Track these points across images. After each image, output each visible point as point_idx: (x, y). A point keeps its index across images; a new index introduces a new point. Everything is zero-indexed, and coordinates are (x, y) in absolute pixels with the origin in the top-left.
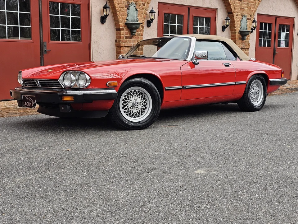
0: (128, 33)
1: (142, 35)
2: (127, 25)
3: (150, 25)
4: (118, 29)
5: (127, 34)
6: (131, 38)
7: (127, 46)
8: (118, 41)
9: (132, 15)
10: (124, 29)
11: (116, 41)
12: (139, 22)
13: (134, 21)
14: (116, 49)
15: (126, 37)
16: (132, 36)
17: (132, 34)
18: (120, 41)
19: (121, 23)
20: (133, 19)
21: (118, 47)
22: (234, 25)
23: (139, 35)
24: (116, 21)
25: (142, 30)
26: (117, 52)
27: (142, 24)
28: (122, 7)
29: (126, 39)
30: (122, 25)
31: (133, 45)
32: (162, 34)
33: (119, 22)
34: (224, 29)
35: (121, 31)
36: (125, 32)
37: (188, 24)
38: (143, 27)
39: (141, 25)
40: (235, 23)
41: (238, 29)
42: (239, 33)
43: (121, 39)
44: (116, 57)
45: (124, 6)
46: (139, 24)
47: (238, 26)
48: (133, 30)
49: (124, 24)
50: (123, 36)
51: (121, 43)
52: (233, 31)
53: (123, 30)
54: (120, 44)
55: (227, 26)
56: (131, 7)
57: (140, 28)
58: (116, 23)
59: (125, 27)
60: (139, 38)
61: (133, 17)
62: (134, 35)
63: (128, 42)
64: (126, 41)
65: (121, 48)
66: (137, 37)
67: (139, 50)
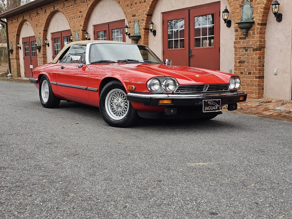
6: (245, 39)
7: (239, 47)
9: (246, 14)
13: (249, 19)
15: (240, 38)
17: (247, 35)
20: (247, 18)
23: (255, 34)
28: (236, 8)
45: (239, 6)
56: (245, 6)
61: (247, 15)
63: (241, 43)
66: (252, 36)
67: (253, 51)
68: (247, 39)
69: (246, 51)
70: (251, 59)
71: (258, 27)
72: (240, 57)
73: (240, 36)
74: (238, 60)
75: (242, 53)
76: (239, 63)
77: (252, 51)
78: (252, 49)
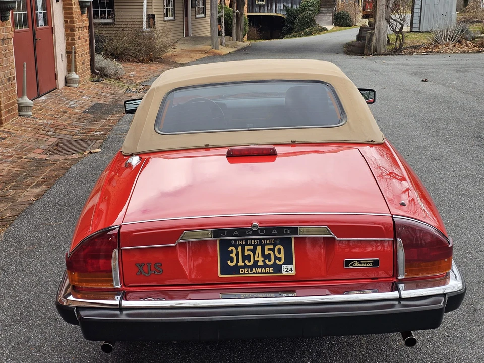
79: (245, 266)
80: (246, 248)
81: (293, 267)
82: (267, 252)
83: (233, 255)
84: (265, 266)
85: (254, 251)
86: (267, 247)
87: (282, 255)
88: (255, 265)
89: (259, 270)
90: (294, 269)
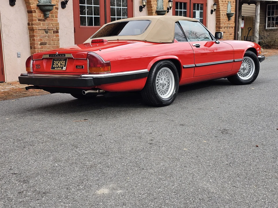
0: (41, 15)
1: (57, 17)
2: (39, 6)
3: (65, 7)
4: (30, 12)
5: (40, 17)
6: (44, 21)
7: (40, 29)
8: (30, 24)
10: (37, 11)
11: (29, 24)
12: (53, 4)
13: (47, 2)
14: (30, 32)
15: (39, 20)
16: (46, 19)
17: (46, 17)
18: (32, 25)
19: (32, 5)
20: (45, 0)
21: (30, 30)
22: (151, 5)
23: (54, 18)
24: (27, 3)
25: (57, 12)
26: (30, 36)
27: (55, 5)
29: (39, 22)
30: (34, 8)
31: (47, 27)
32: (79, 16)
33: (30, 4)
34: (141, 9)
35: (33, 14)
36: (38, 15)
37: (105, 5)
38: (57, 9)
39: (54, 7)
40: (152, 3)
41: (154, 8)
42: (156, 13)
43: (34, 22)
44: (30, 41)
46: (53, 6)
47: (155, 6)
48: (46, 12)
49: (36, 6)
50: (35, 18)
51: (34, 26)
52: (149, 11)
53: (35, 12)
54: (33, 28)
55: (144, 6)
57: (54, 10)
58: (27, 4)
59: (37, 8)
60: (54, 20)
62: (48, 17)
63: (42, 25)
64: (40, 24)
65: (34, 31)
66: (51, 19)
67: (54, 33)
68: (46, 22)
69: (47, 32)
70: (52, 41)
71: (56, 11)
72: (41, 39)
73: (39, 17)
74: (39, 42)
75: (43, 35)
76: (40, 45)
77: (52, 33)
78: (53, 32)
79: (56, 67)
80: (58, 61)
81: (65, 67)
82: (62, 63)
83: (55, 64)
84: (60, 67)
85: (59, 62)
86: (62, 61)
87: (64, 64)
88: (58, 67)
89: (59, 68)
90: (65, 68)
